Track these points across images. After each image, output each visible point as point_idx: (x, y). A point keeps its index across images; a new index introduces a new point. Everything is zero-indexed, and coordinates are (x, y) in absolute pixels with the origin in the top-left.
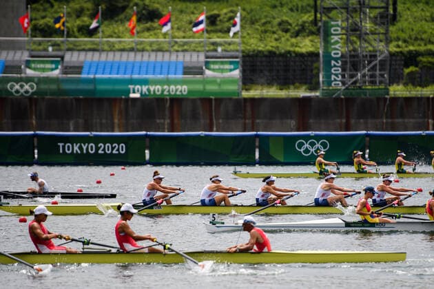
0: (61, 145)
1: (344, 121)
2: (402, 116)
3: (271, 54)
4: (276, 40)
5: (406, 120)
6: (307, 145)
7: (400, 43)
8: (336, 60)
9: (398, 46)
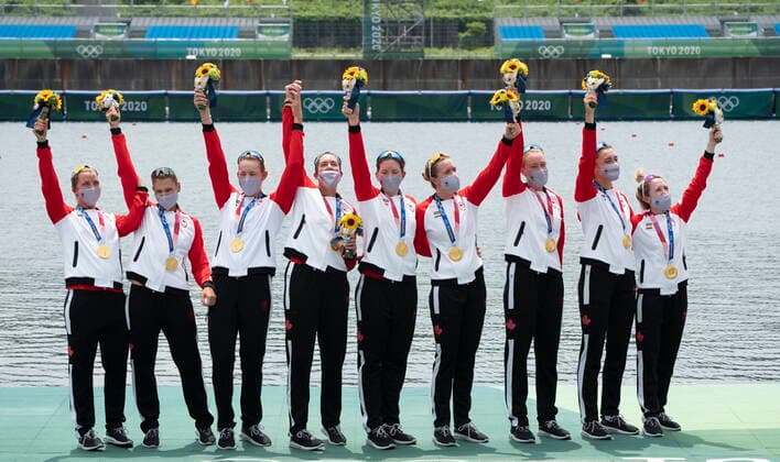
0: (87, 103)
1: (381, 81)
2: (434, 76)
3: (341, 20)
4: (347, 6)
5: (438, 81)
6: (314, 103)
7: (458, 10)
8: (376, 25)
9: (457, 13)
